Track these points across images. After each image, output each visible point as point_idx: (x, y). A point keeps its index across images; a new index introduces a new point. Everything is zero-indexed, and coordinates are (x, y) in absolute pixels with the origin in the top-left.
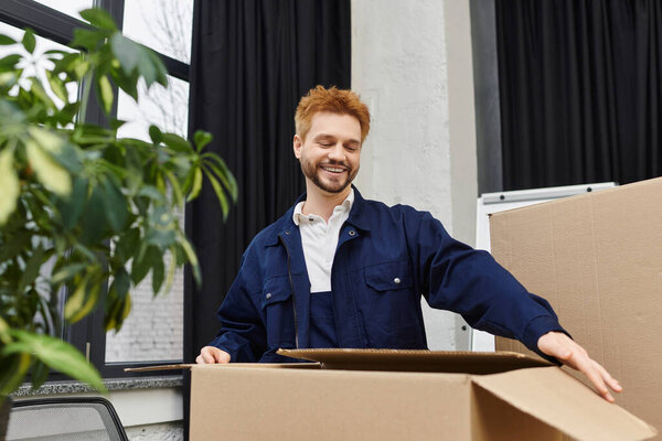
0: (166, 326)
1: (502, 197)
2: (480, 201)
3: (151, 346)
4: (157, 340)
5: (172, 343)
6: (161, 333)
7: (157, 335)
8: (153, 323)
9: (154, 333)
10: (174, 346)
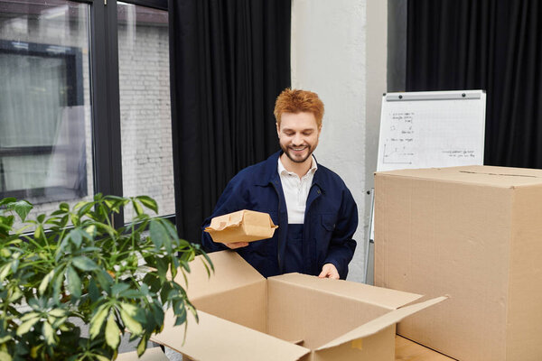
0: (156, 146)
1: (401, 97)
2: (384, 98)
3: (146, 161)
4: (150, 156)
5: (161, 158)
6: (153, 151)
7: (150, 153)
8: (146, 144)
9: (148, 151)
10: (164, 160)
